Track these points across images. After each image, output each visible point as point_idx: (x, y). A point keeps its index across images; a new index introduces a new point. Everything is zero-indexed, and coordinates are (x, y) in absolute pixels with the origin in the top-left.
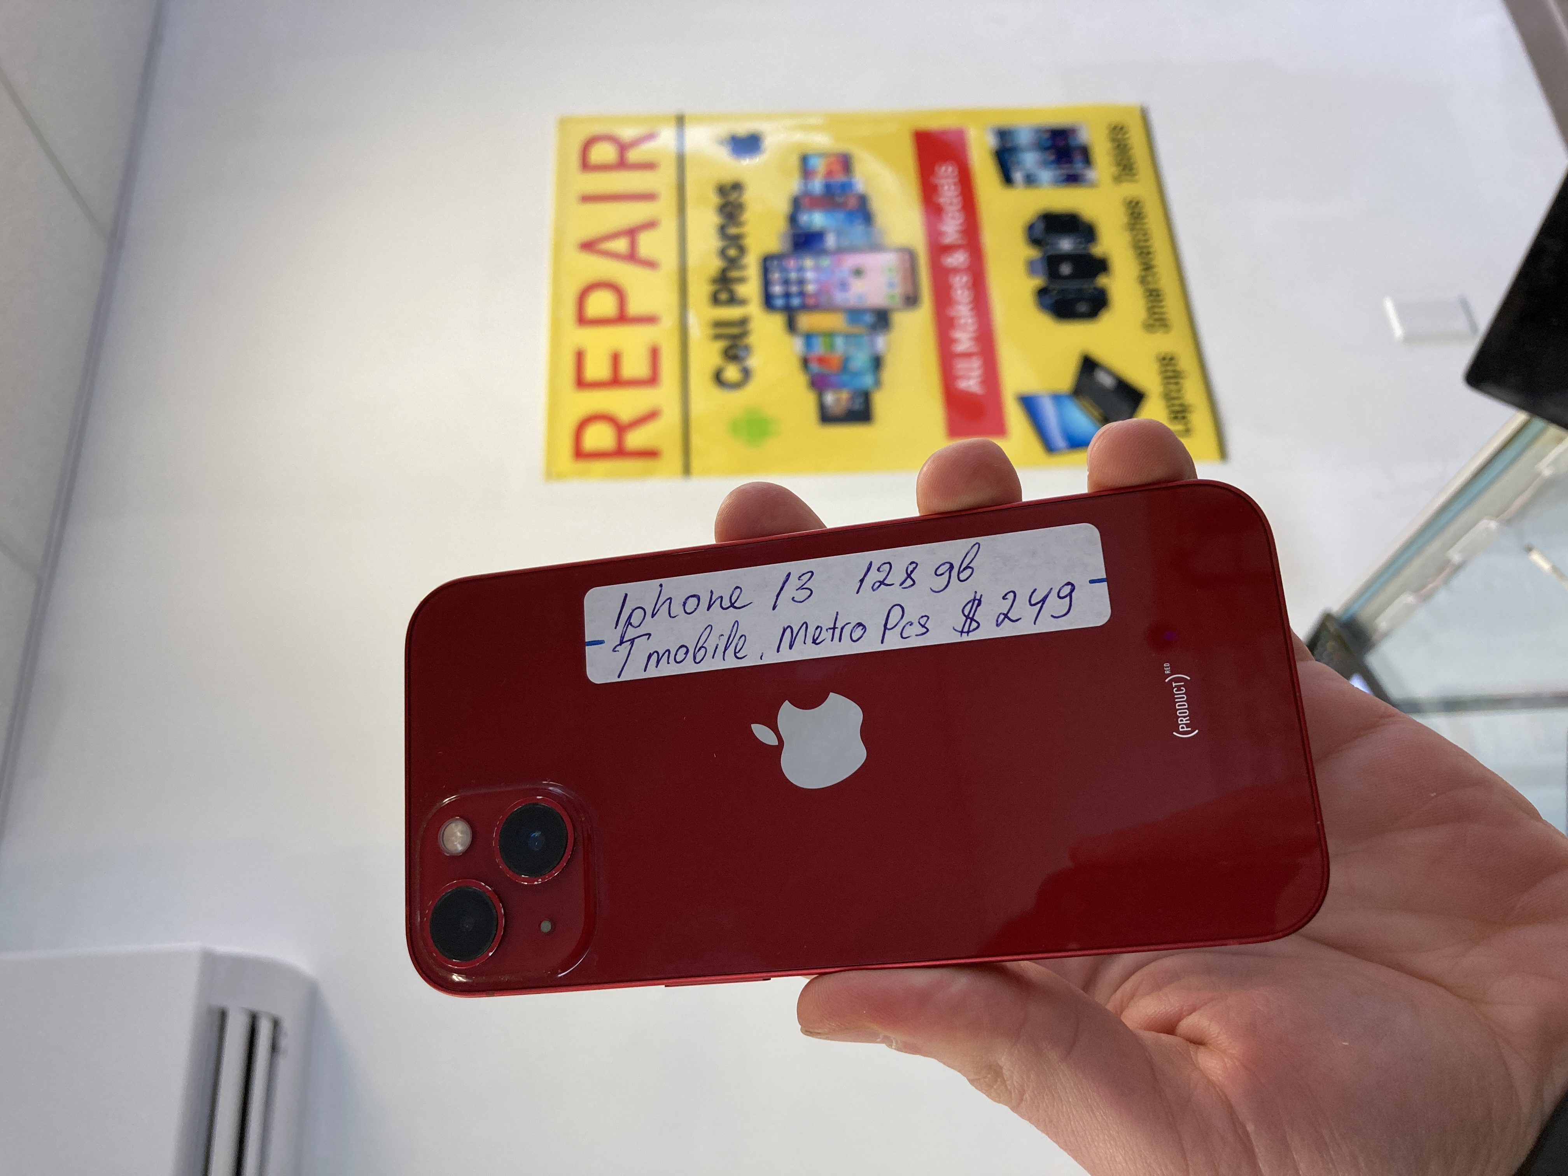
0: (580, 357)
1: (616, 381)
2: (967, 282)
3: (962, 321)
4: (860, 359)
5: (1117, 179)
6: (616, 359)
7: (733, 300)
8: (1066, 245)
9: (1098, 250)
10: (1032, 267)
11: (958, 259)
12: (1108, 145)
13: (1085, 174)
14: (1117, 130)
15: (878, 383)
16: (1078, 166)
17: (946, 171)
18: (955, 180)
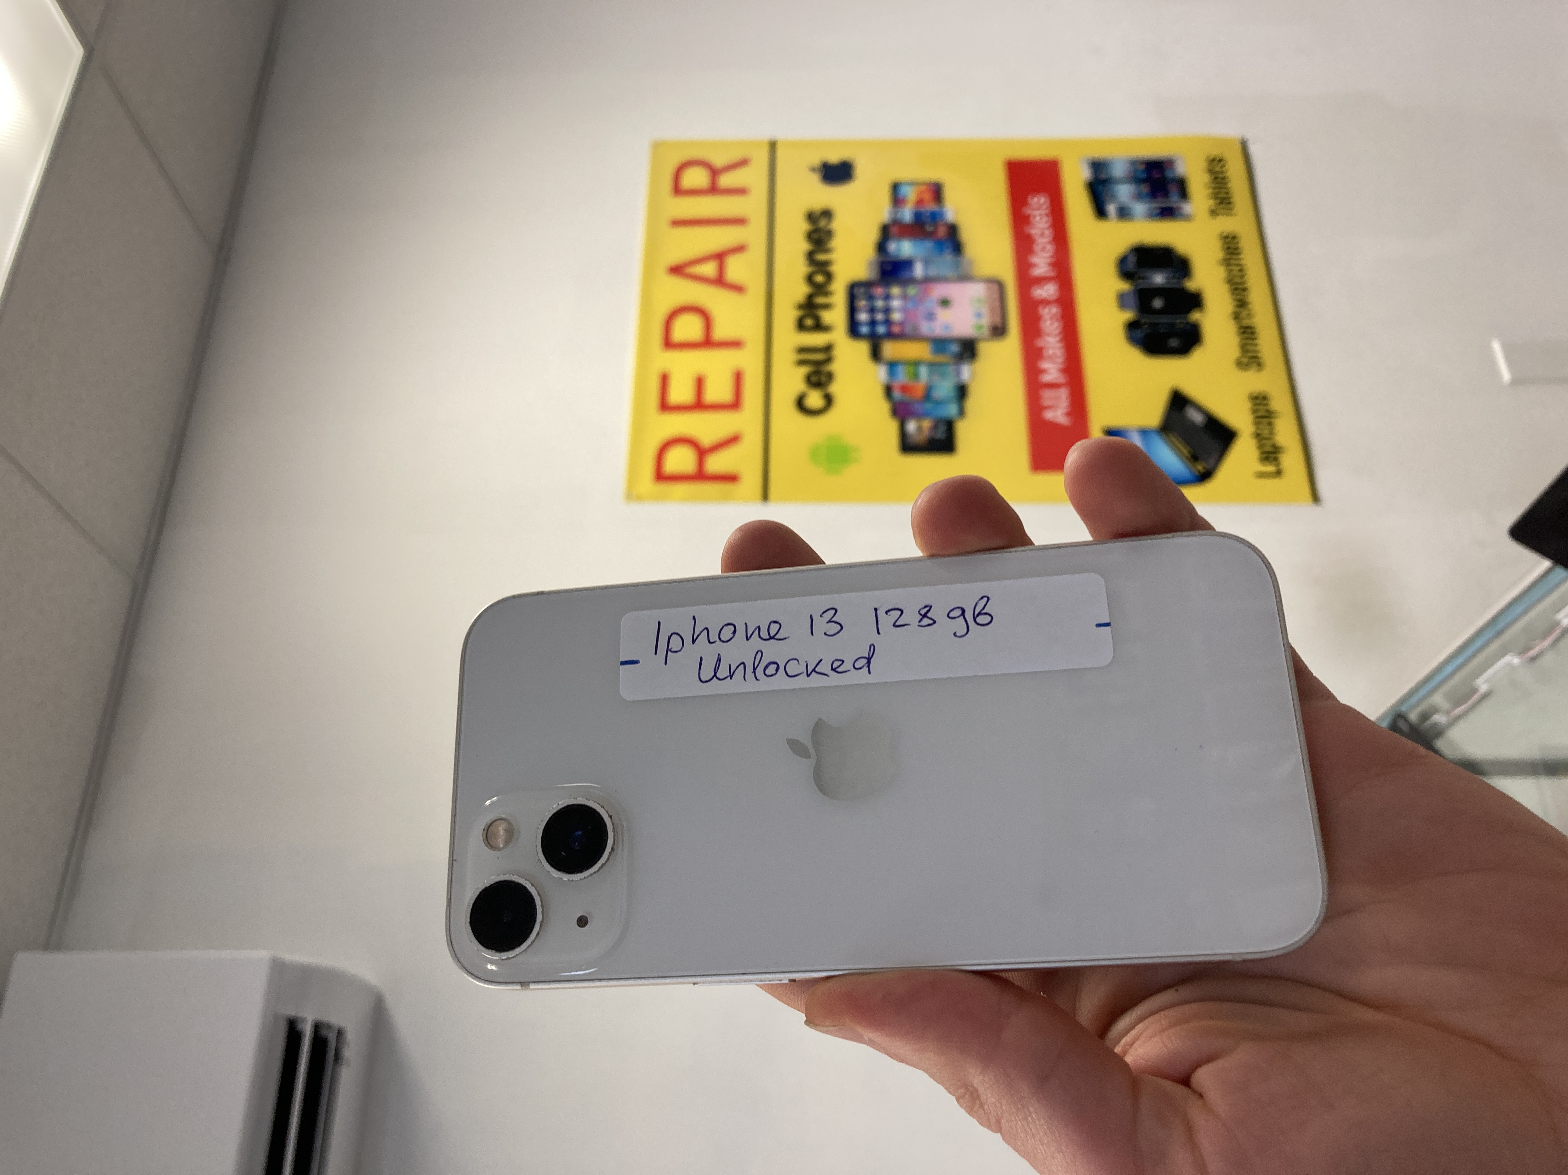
0: (665, 380)
1: (699, 405)
2: (1055, 315)
3: (1051, 352)
4: (944, 389)
5: (1213, 213)
6: (700, 383)
9: (1192, 285)
10: (1122, 301)
11: (1048, 291)
12: (1206, 178)
13: (1179, 208)
14: (1215, 163)
15: (962, 413)
16: (1174, 199)
17: (1038, 202)
18: (1047, 211)
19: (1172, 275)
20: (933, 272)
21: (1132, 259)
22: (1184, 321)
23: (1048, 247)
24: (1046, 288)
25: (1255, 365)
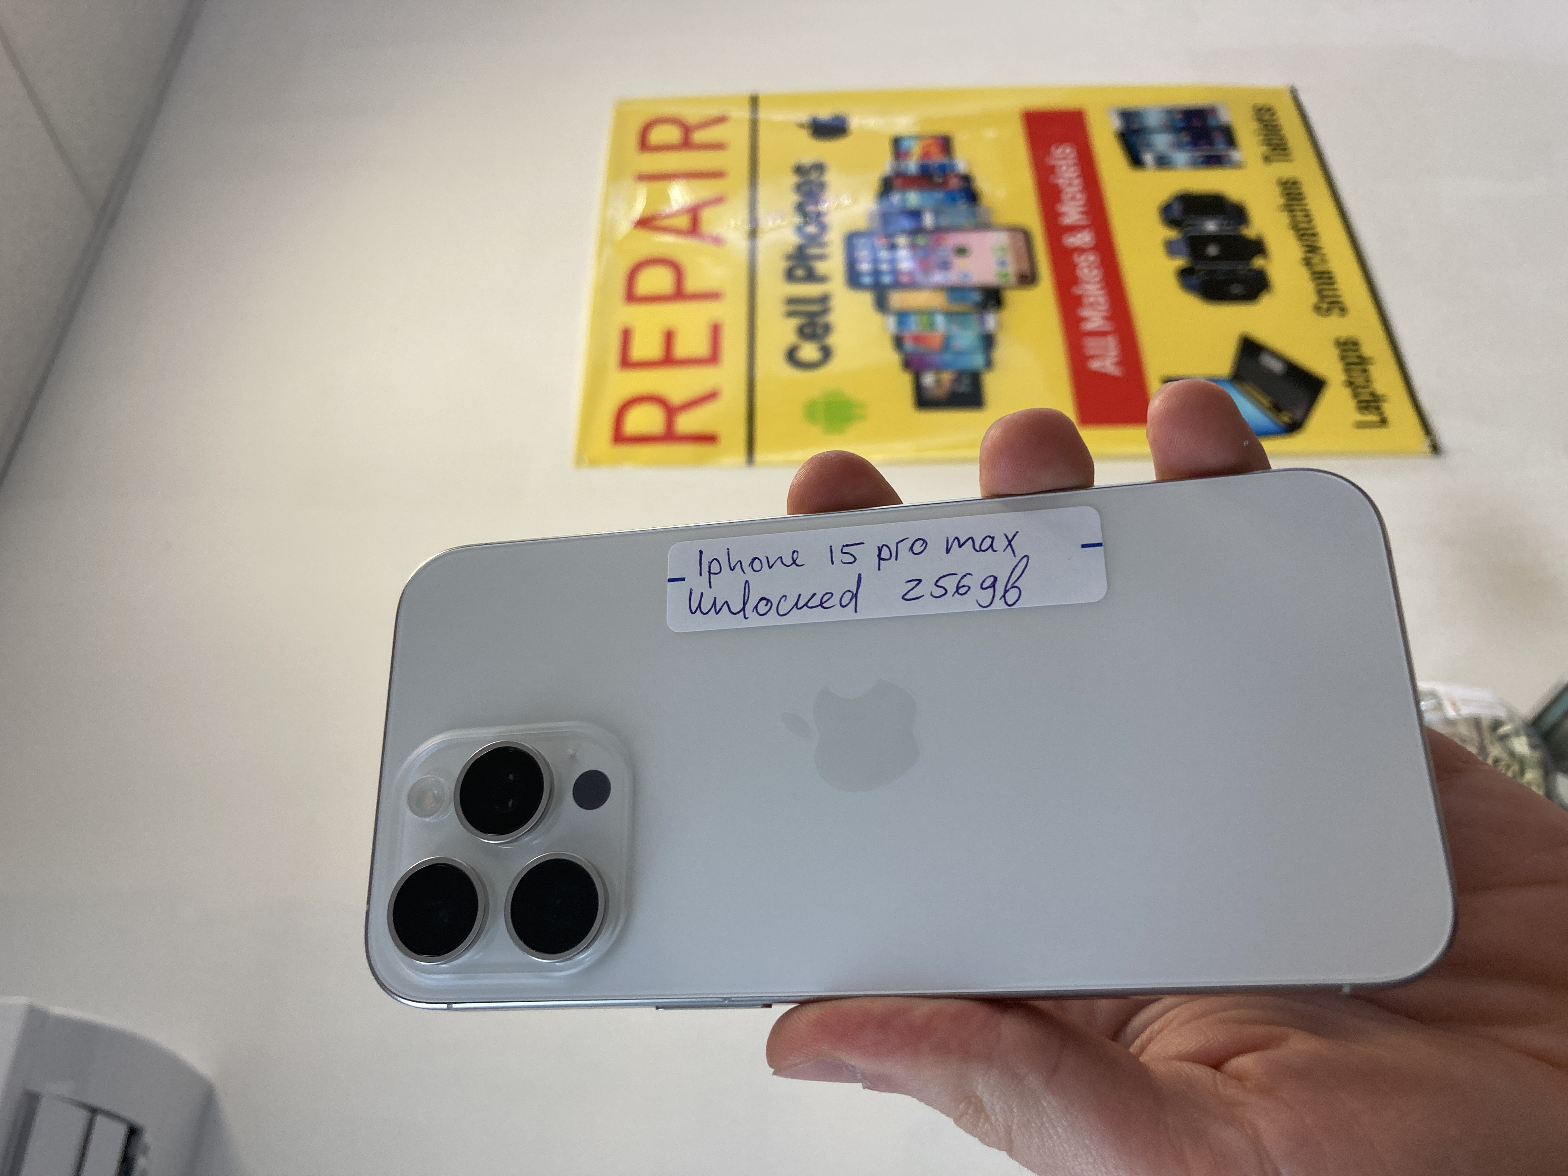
0: (626, 336)
1: (668, 360)
2: (1094, 262)
3: (1092, 299)
4: (966, 339)
5: (1268, 159)
6: (669, 337)
7: (812, 277)
8: (1211, 226)
9: (1250, 232)
10: (1171, 248)
11: (1084, 238)
12: (1255, 125)
13: (1228, 156)
14: (1263, 111)
15: (989, 364)
16: (1220, 147)
17: (1063, 152)
18: (1076, 161)
19: (1226, 222)
20: (944, 221)
21: (1177, 209)
22: (1247, 268)
23: (1079, 196)
24: (1080, 236)
25: (1336, 311)
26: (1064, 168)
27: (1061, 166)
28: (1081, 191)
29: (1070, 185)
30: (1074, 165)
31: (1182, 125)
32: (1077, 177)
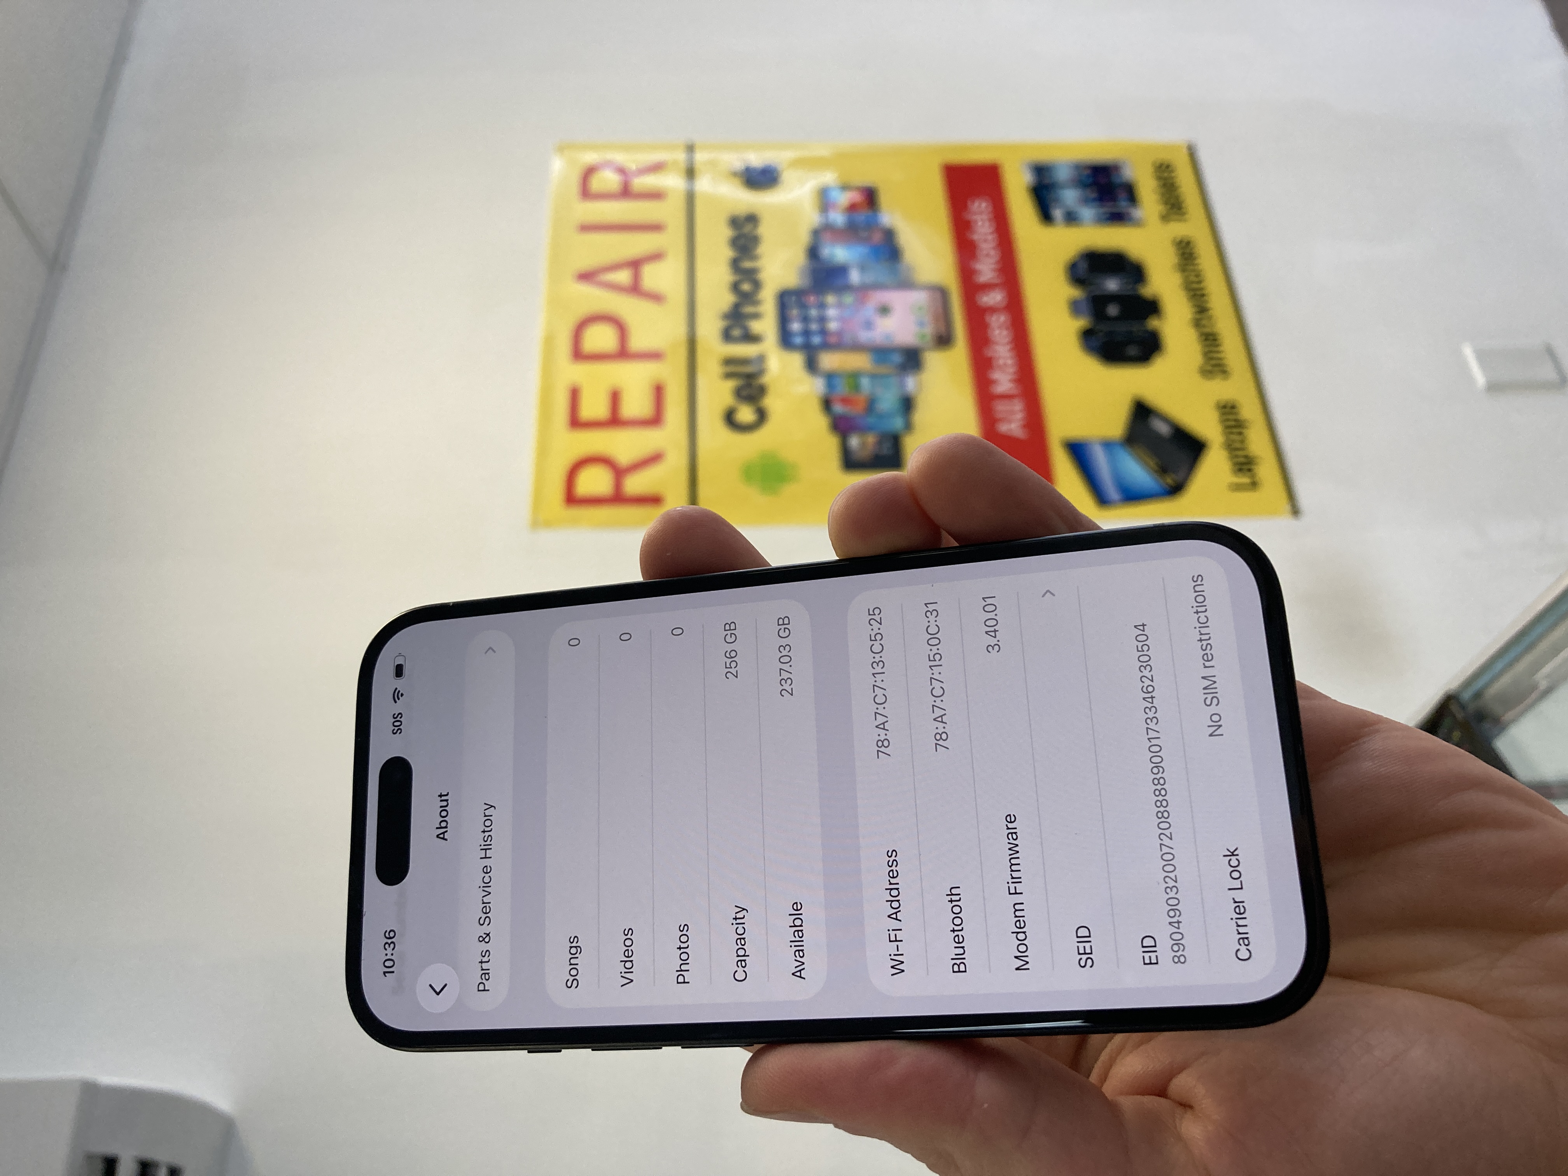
0: (575, 395)
1: (614, 421)
2: (1005, 322)
3: (1001, 362)
4: (888, 400)
5: (1165, 218)
6: (615, 397)
7: (747, 336)
8: (1112, 285)
9: (1148, 291)
10: (1075, 308)
11: (995, 298)
12: (1155, 183)
13: (1129, 213)
14: (1163, 169)
15: (908, 426)
16: (1122, 204)
17: (979, 207)
18: (991, 216)
19: (1126, 281)
20: (870, 279)
21: (1083, 265)
22: (1142, 328)
23: (992, 253)
24: (993, 294)
25: (1220, 374)
26: (980, 223)
27: (976, 222)
28: (994, 248)
29: (985, 241)
30: (990, 220)
31: (1091, 180)
32: (992, 233)
